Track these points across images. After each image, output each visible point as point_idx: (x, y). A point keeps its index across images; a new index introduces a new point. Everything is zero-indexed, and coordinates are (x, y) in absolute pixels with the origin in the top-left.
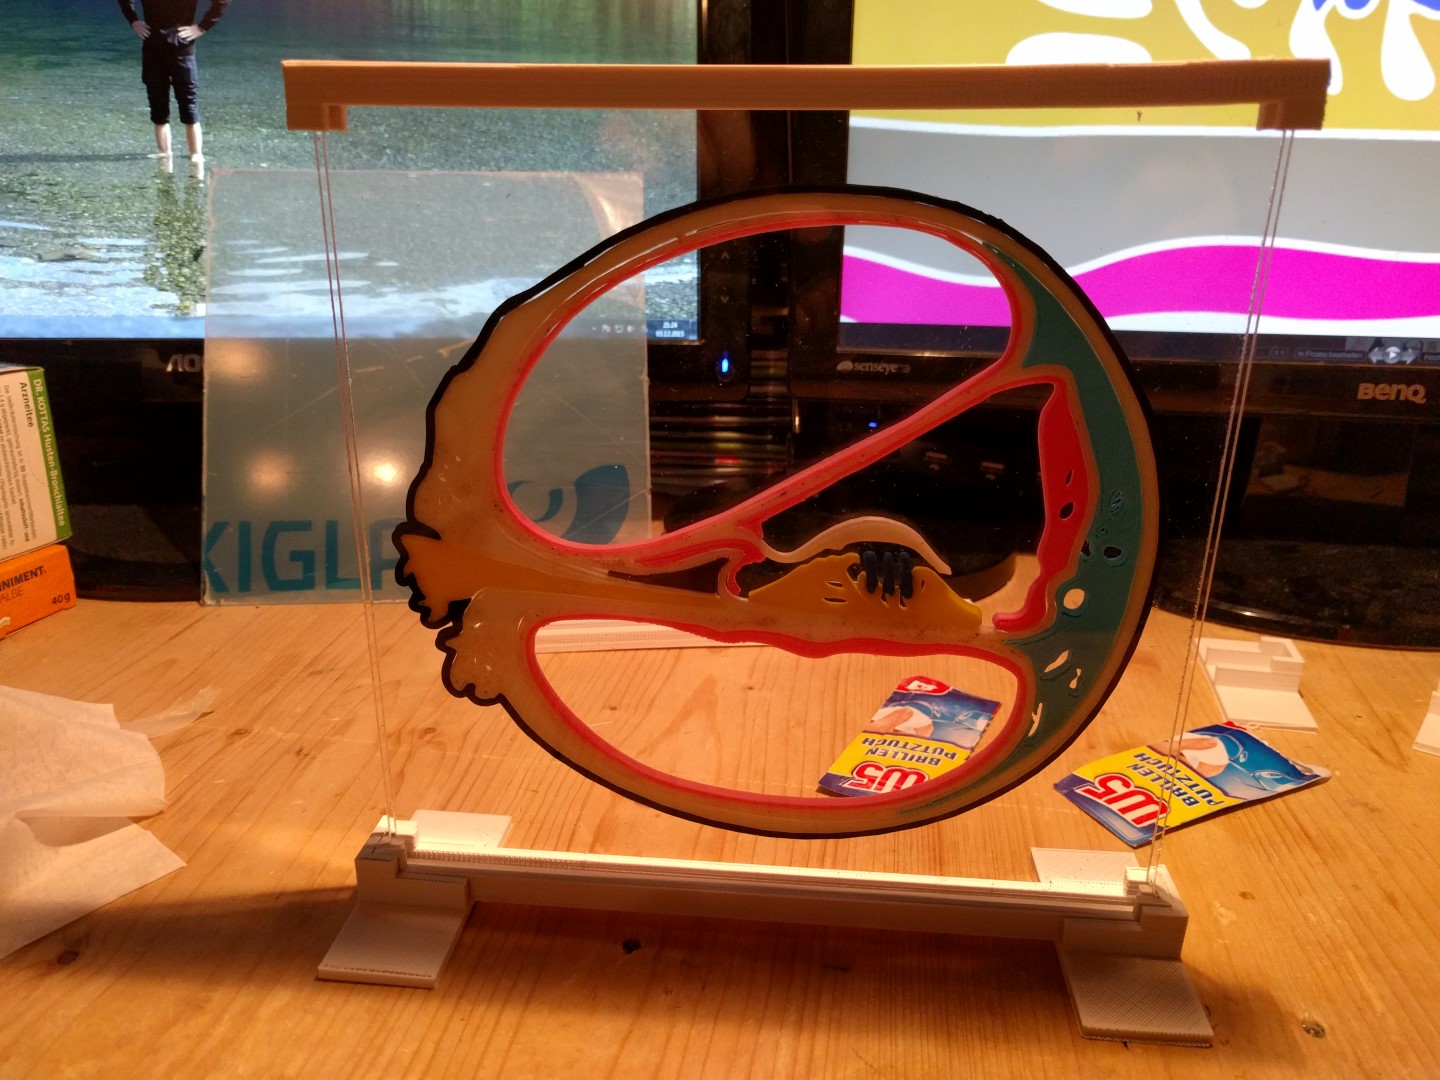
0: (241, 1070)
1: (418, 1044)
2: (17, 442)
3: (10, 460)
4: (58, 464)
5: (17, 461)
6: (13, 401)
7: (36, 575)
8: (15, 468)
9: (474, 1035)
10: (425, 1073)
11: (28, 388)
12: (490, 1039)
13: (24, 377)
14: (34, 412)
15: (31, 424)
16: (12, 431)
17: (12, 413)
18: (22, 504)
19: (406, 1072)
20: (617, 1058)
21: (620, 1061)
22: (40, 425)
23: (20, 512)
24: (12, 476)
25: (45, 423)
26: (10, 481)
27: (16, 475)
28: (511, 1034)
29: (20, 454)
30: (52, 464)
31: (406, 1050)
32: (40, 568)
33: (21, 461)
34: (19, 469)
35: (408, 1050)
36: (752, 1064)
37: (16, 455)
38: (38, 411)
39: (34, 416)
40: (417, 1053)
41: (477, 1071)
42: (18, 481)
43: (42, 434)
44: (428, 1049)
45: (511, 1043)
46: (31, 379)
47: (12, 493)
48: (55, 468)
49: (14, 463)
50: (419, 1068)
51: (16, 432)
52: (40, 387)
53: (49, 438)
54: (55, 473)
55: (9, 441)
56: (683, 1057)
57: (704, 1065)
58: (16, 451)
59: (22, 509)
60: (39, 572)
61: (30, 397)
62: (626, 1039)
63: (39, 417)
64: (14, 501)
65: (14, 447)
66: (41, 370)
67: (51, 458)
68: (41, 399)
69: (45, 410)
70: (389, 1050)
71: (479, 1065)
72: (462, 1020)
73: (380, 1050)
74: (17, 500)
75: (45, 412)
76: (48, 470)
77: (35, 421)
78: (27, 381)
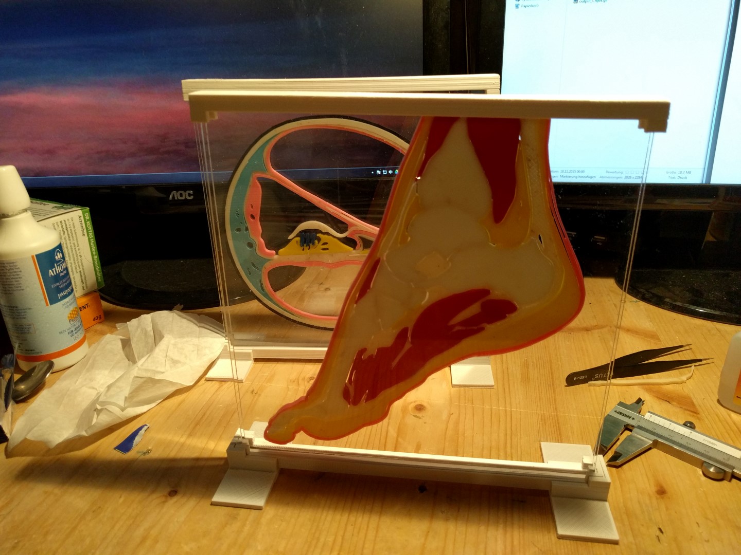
0: (259, 548)
1: (334, 537)
2: (78, 244)
3: (74, 253)
4: (97, 253)
5: (78, 253)
6: (75, 225)
7: (85, 308)
8: (77, 256)
9: (358, 533)
10: (340, 551)
11: (82, 218)
12: (366, 534)
13: (80, 213)
14: (85, 229)
15: (84, 235)
16: (75, 239)
17: (75, 231)
18: (81, 273)
19: (332, 550)
20: (424, 544)
21: (425, 546)
22: (88, 235)
23: (79, 276)
24: (76, 260)
25: (91, 234)
26: (75, 263)
27: (77, 260)
28: (375, 532)
29: (79, 249)
30: (94, 253)
31: (330, 540)
32: (87, 305)
33: (80, 252)
34: (79, 256)
35: (331, 539)
36: (486, 548)
37: (77, 250)
38: (87, 228)
39: (85, 231)
40: (334, 541)
41: (363, 550)
42: (78, 263)
43: (89, 239)
44: (339, 539)
45: (376, 537)
46: (83, 213)
47: (76, 268)
48: (96, 255)
49: (77, 254)
50: (337, 548)
51: (77, 239)
52: (88, 217)
53: (93, 241)
54: (96, 257)
55: (74, 244)
56: (454, 544)
57: (464, 548)
58: (77, 248)
59: (81, 275)
60: (86, 307)
61: (83, 222)
62: (427, 535)
63: (88, 231)
64: (77, 272)
65: (76, 246)
66: (88, 209)
67: (94, 250)
68: (88, 222)
69: (90, 228)
70: (322, 540)
71: (363, 547)
72: (352, 525)
73: (318, 539)
74: (78, 271)
75: (91, 229)
76: (93, 256)
77: (86, 233)
78: (82, 215)
